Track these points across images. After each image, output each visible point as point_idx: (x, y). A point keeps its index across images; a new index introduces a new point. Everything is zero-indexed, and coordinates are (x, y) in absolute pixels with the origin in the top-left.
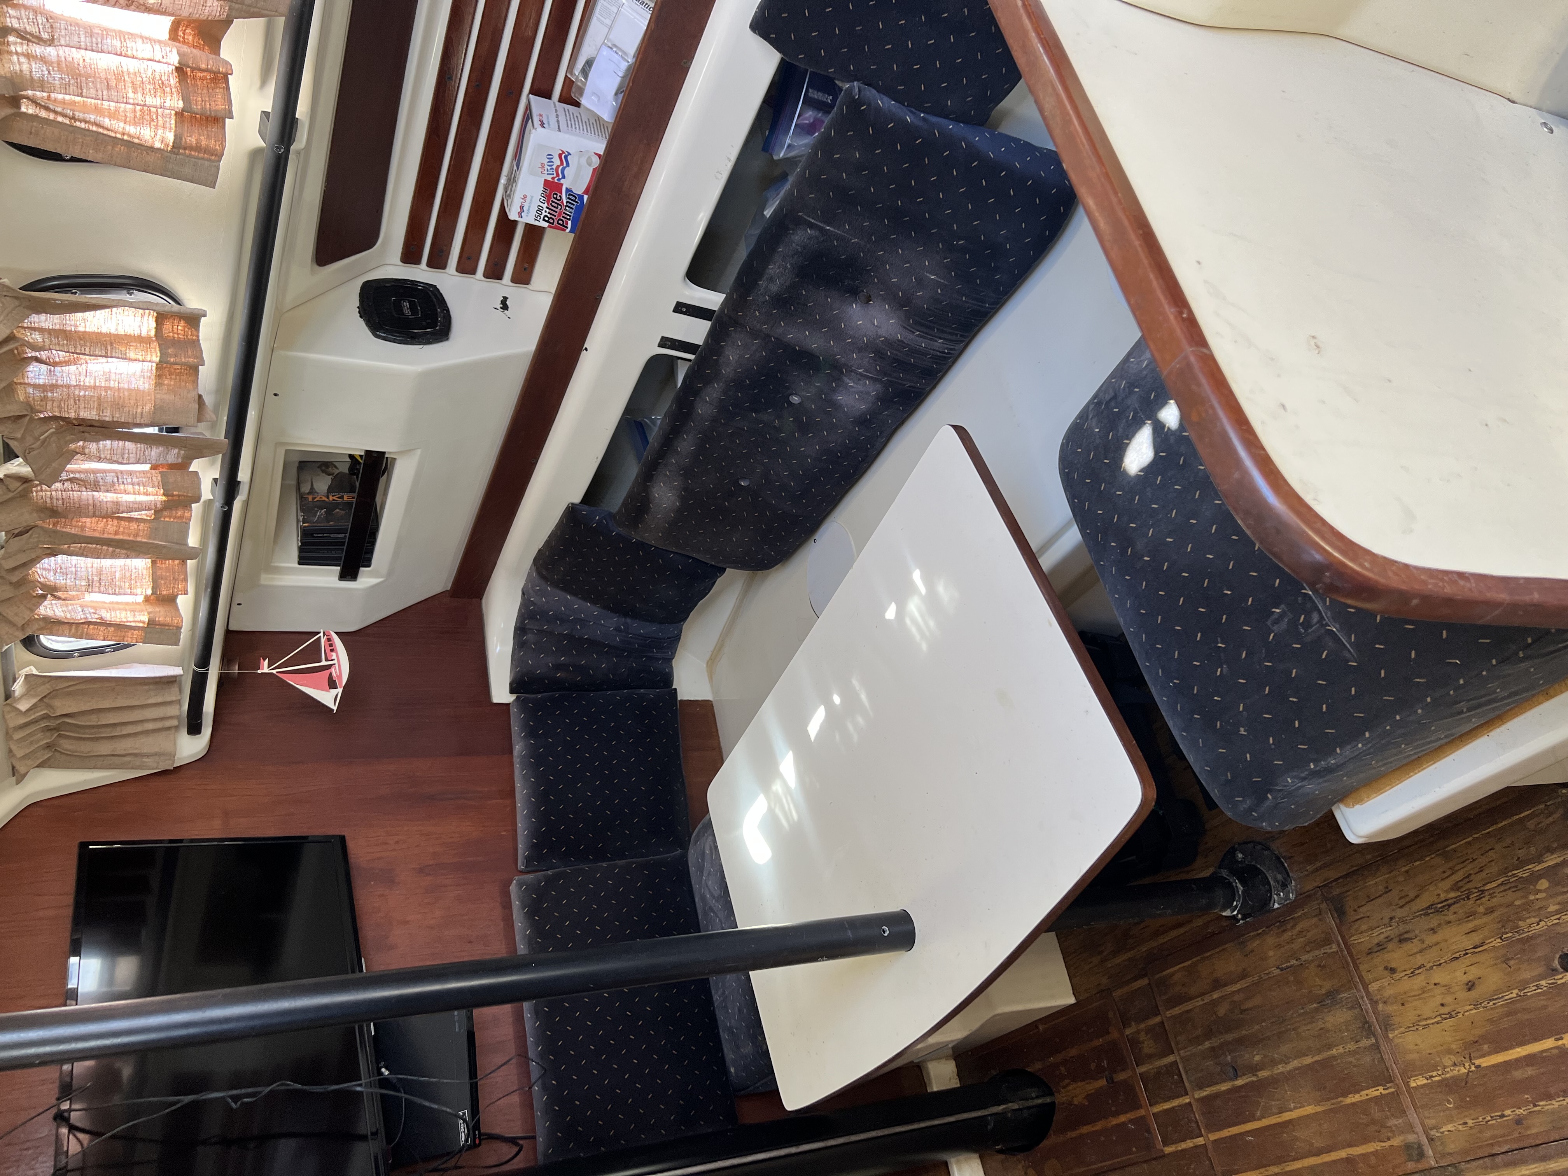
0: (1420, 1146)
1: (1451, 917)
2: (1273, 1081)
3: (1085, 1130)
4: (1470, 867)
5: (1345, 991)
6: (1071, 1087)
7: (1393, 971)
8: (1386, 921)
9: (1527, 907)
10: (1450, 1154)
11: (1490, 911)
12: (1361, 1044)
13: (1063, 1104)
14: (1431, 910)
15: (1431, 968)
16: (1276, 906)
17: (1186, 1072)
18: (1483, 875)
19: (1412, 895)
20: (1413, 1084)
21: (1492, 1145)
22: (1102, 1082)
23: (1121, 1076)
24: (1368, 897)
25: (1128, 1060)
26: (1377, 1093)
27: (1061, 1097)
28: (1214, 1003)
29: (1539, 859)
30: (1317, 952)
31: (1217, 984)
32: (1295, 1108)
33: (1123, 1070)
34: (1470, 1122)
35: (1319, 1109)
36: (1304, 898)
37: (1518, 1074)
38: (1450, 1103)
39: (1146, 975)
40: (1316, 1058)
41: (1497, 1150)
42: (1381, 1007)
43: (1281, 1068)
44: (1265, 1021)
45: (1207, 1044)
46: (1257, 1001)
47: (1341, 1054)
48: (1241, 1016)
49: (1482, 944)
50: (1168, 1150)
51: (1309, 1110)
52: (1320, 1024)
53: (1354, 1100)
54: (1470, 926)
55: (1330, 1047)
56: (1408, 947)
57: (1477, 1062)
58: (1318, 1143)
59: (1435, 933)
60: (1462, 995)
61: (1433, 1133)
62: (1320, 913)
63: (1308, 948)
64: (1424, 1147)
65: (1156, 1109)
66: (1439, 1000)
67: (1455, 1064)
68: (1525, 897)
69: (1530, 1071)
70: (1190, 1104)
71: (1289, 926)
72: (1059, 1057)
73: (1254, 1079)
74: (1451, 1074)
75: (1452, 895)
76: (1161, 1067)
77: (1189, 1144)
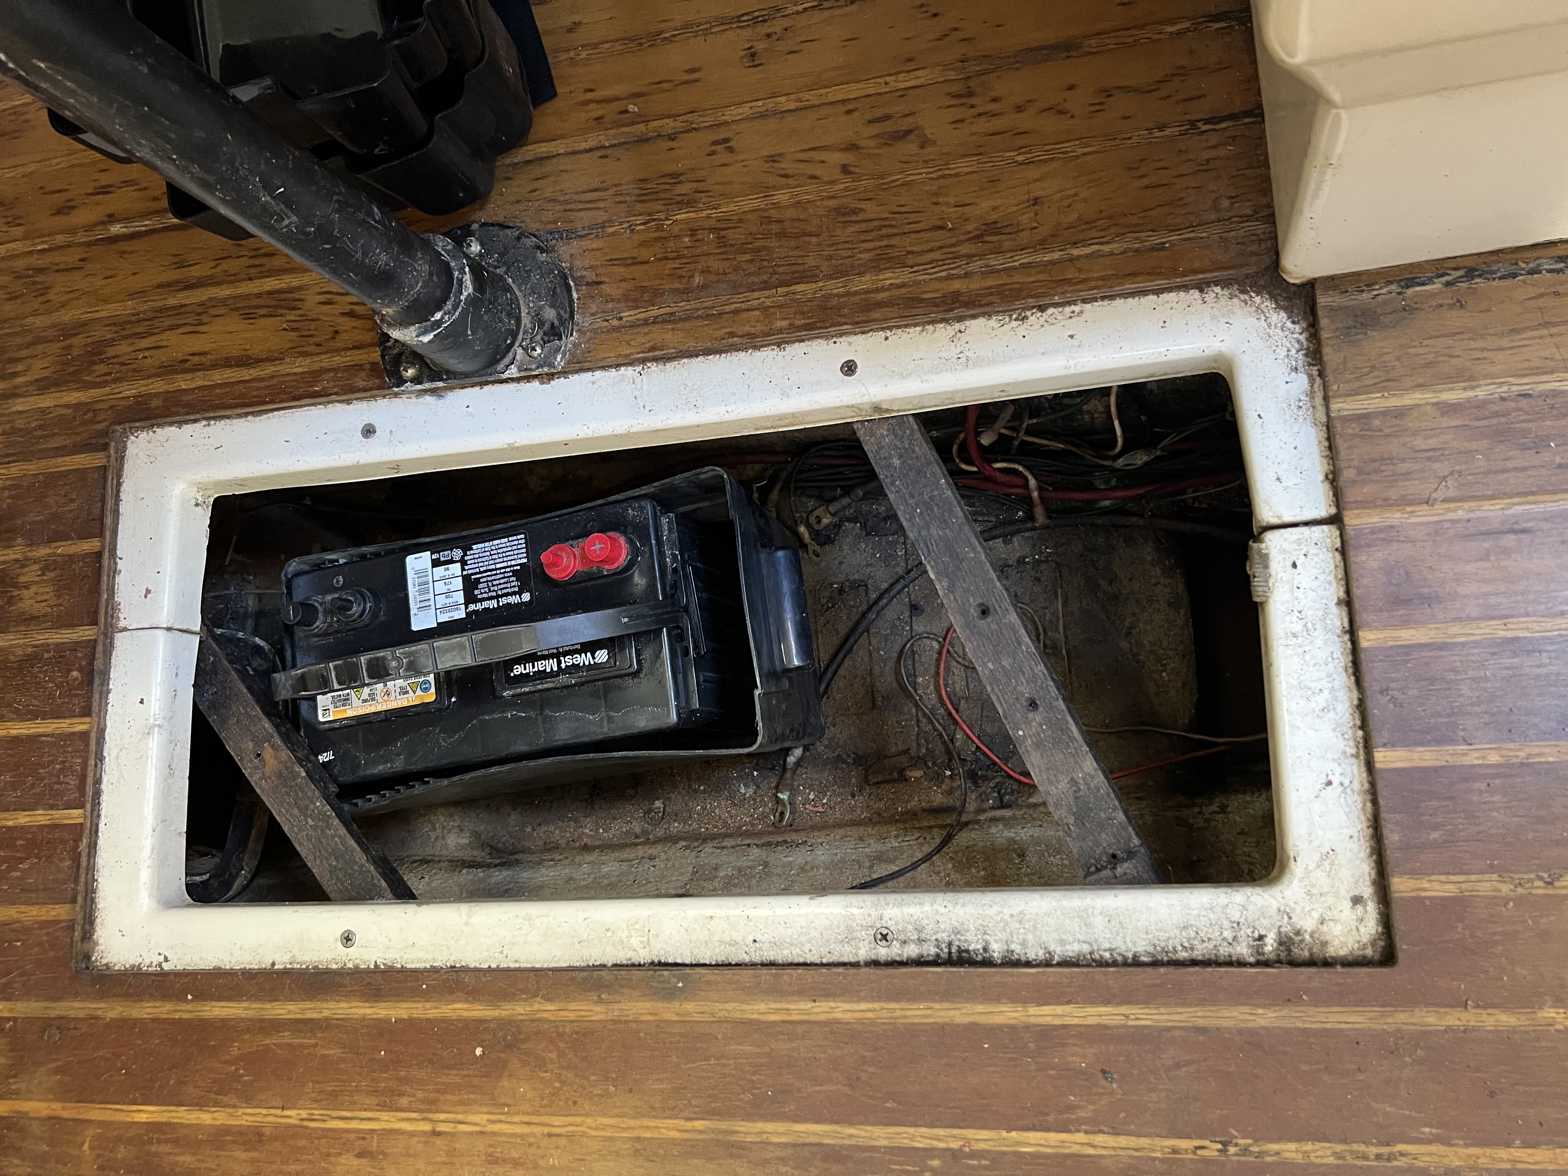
76: (46, 647)
77: (41, 817)
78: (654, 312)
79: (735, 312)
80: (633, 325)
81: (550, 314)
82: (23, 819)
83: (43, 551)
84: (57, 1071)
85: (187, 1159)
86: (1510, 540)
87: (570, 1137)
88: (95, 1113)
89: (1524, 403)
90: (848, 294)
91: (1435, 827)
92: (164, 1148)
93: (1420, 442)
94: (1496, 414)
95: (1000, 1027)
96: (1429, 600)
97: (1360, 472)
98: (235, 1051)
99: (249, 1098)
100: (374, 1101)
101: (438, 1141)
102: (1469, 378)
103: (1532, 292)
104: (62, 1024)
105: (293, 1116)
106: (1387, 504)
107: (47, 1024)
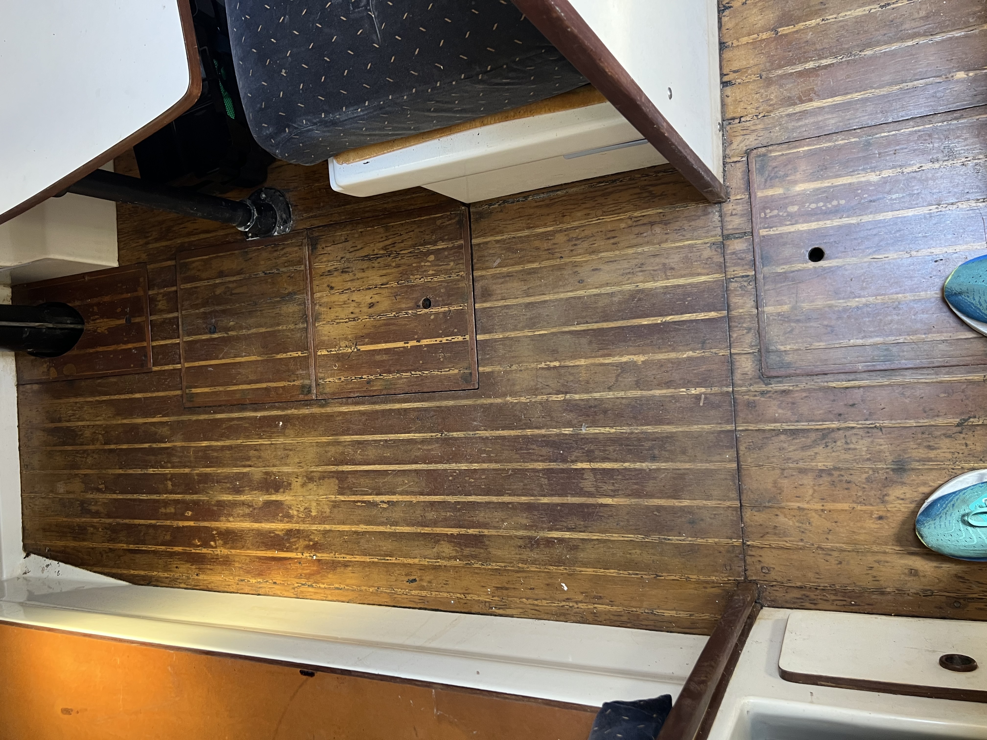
0: (310, 387)
1: (376, 265)
2: (238, 339)
3: (100, 349)
4: (397, 238)
5: (299, 294)
6: (98, 321)
7: (332, 288)
8: (339, 258)
9: (418, 268)
10: (325, 394)
11: (398, 266)
12: (297, 326)
13: (89, 330)
14: (367, 258)
15: (354, 291)
16: (276, 234)
17: (183, 324)
18: (402, 245)
19: (359, 247)
20: (319, 353)
21: (350, 392)
22: (123, 321)
23: (137, 320)
24: (334, 242)
25: (145, 310)
26: (297, 355)
27: (89, 326)
28: (216, 286)
29: (435, 243)
30: (291, 268)
31: (221, 274)
32: (245, 356)
33: (139, 316)
34: (343, 379)
35: (259, 358)
36: (295, 233)
37: (378, 358)
38: (335, 366)
39: (175, 259)
40: (268, 330)
41: (352, 395)
42: (317, 307)
43: (244, 332)
44: (244, 302)
45: (202, 310)
46: (244, 289)
47: (284, 330)
48: (230, 297)
49: (387, 284)
50: (155, 369)
51: (253, 358)
52: (277, 311)
53: (282, 357)
54: (384, 272)
55: (279, 325)
56: (346, 277)
57: (359, 347)
58: (252, 377)
59: (364, 272)
60: (365, 309)
61: (321, 381)
62: (301, 245)
63: (286, 264)
64: (313, 389)
65: (154, 344)
66: (351, 310)
67: (347, 346)
68: (420, 262)
69: (385, 357)
70: (179, 344)
71: (279, 248)
72: (96, 300)
73: (225, 335)
74: (343, 351)
75: (382, 252)
76: (166, 319)
77: (171, 367)
78: (311, 214)
79: (332, 214)
80: (306, 218)
81: (284, 216)
82: (166, 368)
83: (162, 291)
84: (182, 434)
85: (215, 454)
86: (507, 279)
87: (302, 443)
88: (193, 444)
89: (514, 240)
90: (359, 208)
91: (488, 354)
92: (210, 452)
93: (491, 252)
94: (507, 243)
95: (395, 409)
96: (490, 295)
97: (478, 260)
98: (224, 426)
99: (228, 438)
100: (257, 437)
101: (273, 446)
102: (501, 232)
103: (518, 207)
104: (183, 422)
105: (239, 442)
106: (483, 269)
107: (178, 422)
